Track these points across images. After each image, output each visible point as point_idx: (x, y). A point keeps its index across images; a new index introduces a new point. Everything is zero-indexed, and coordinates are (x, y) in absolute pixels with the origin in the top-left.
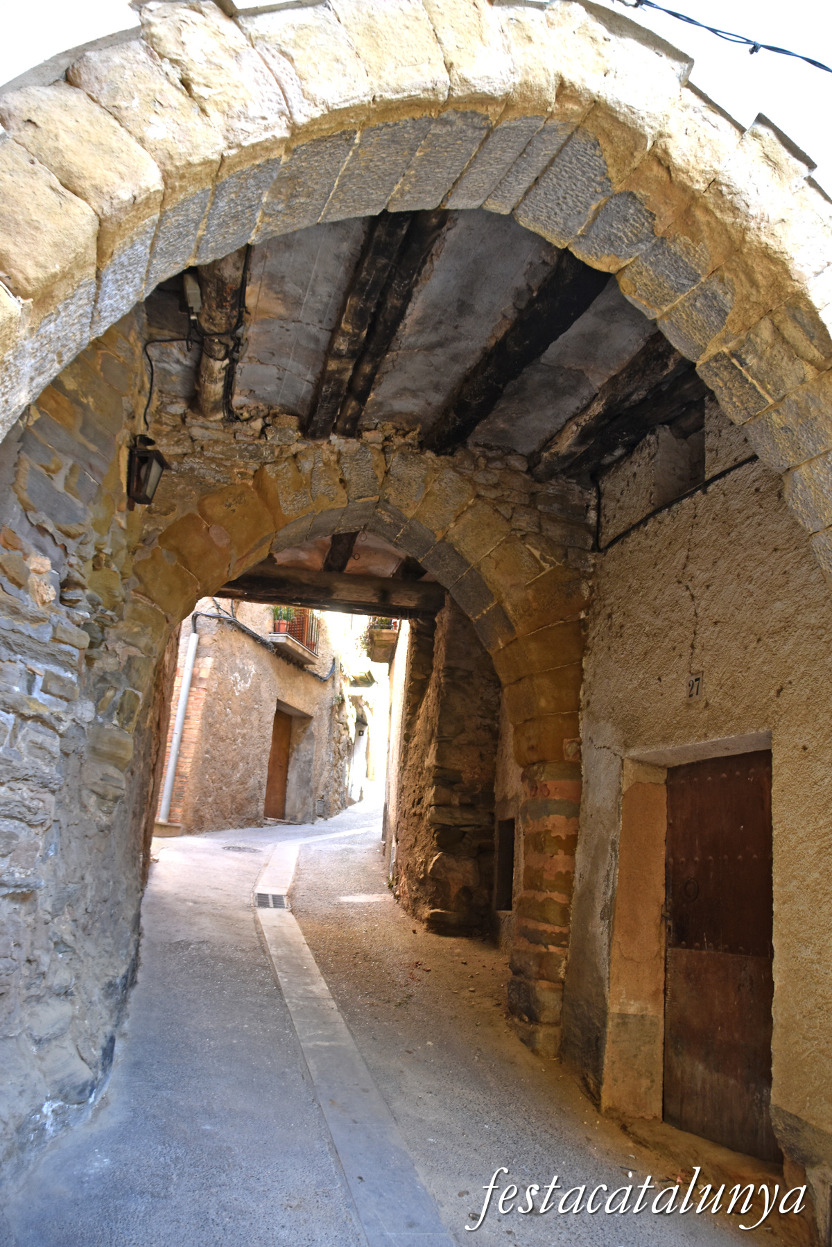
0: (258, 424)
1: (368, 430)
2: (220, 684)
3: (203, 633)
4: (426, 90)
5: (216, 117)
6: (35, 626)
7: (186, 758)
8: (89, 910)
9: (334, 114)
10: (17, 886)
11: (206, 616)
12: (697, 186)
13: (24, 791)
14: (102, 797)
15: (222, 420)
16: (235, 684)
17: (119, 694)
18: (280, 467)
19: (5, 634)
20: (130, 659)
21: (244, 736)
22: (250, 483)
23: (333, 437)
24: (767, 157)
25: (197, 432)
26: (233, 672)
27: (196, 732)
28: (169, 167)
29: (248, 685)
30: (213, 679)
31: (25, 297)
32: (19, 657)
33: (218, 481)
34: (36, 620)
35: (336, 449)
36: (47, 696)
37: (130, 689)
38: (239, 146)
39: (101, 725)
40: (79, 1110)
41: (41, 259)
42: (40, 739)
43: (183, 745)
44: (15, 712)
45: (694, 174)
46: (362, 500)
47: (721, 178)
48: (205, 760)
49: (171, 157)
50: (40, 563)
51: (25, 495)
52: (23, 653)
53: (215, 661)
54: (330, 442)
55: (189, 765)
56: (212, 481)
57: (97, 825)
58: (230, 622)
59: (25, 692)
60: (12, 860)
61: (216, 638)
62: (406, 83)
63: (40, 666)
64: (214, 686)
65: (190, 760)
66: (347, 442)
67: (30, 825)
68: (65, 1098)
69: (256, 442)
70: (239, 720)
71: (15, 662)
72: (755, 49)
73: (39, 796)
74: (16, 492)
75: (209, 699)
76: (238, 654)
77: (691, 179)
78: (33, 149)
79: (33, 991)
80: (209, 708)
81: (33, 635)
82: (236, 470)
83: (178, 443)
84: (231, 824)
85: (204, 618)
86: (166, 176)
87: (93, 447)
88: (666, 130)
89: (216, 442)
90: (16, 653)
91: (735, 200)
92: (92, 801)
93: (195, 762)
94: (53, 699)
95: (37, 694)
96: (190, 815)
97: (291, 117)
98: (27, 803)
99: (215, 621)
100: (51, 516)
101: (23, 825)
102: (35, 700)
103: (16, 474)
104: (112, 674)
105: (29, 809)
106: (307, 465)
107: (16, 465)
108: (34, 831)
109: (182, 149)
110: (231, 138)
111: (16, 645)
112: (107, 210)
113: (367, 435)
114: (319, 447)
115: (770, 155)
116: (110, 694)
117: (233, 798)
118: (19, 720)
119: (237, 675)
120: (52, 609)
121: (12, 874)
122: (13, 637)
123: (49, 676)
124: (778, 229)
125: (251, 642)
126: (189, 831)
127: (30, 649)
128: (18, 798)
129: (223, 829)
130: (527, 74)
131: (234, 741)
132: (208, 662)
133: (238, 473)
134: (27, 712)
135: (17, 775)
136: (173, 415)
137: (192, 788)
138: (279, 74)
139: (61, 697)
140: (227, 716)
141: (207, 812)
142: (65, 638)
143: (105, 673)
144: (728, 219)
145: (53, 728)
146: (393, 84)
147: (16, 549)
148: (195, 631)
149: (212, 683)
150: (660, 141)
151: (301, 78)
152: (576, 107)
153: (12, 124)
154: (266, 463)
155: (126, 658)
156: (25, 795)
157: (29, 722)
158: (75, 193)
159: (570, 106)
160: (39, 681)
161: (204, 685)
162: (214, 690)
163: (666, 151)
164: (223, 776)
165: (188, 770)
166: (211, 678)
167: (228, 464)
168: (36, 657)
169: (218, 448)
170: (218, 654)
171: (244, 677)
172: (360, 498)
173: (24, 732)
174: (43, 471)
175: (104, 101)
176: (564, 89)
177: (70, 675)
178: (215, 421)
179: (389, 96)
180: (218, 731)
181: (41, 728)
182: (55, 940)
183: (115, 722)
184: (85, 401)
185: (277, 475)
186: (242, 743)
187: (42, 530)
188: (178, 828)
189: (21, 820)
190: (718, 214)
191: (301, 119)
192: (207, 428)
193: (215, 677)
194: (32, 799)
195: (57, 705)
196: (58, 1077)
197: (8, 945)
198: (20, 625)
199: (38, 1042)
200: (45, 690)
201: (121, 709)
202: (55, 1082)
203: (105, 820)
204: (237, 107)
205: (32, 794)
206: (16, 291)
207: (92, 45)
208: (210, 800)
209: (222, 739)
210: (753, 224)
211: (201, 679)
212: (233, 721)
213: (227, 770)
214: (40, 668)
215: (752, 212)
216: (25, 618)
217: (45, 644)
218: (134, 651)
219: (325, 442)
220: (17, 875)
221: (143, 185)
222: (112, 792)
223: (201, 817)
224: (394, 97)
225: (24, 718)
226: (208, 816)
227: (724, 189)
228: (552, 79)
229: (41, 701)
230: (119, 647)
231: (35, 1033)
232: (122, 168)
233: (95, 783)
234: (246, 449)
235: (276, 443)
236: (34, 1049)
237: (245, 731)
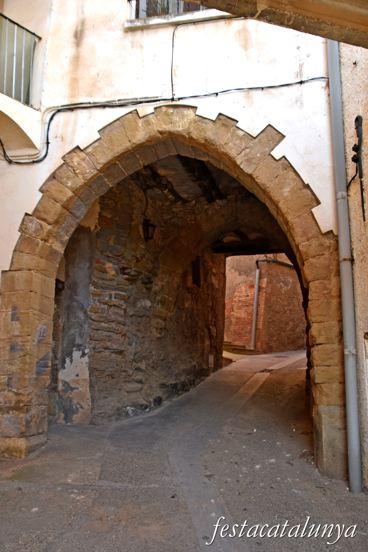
0: (194, 202)
1: (230, 195)
2: (272, 289)
3: (261, 268)
4: (124, 150)
5: (80, 176)
6: (111, 282)
7: (260, 322)
8: (155, 362)
9: (105, 164)
10: (115, 350)
11: (262, 261)
12: (202, 142)
13: (113, 325)
14: (157, 329)
15: (182, 204)
16: (281, 287)
17: (160, 297)
18: (201, 215)
19: (101, 285)
20: (162, 286)
21: (290, 310)
22: (193, 222)
23: (217, 201)
24: (224, 124)
25: (174, 210)
26: (279, 283)
27: (262, 311)
28: (73, 190)
29: (289, 287)
30: (268, 287)
31: (52, 224)
32: (107, 290)
33: (183, 224)
34: (111, 280)
35: (219, 204)
36: (117, 300)
37: (163, 295)
38: (87, 179)
39: (156, 307)
40: (141, 412)
41: (52, 217)
42: (116, 311)
43: (259, 317)
44: (107, 304)
45: (200, 140)
46: (229, 220)
47: (207, 138)
48: (269, 322)
49: (73, 188)
50: (109, 265)
51: (100, 249)
52: (108, 289)
53: (268, 279)
54: (217, 203)
55: (261, 325)
56: (181, 224)
57: (156, 337)
58: (273, 262)
59: (109, 299)
60: (112, 342)
61: (267, 269)
62: (119, 150)
63: (113, 292)
64: (269, 290)
65: (262, 322)
66: (222, 201)
67: (117, 334)
68: (136, 407)
69: (193, 208)
70: (286, 303)
71: (106, 292)
72: (217, 94)
73: (119, 326)
74: (97, 249)
75: (267, 296)
76: (280, 275)
77: (200, 141)
78: (48, 196)
79: (126, 379)
80: (267, 300)
81: (110, 284)
82: (188, 219)
83: (169, 215)
84: (288, 349)
85: (261, 262)
86: (73, 192)
87: (121, 231)
88: (190, 131)
89: (181, 211)
90: (106, 289)
91: (213, 142)
92: (154, 330)
93: (264, 323)
94: (119, 300)
95: (113, 299)
96: (264, 345)
97: (96, 169)
98: (114, 328)
99: (266, 262)
100: (111, 252)
101: (114, 334)
102: (113, 301)
103: (96, 244)
104: (158, 291)
105: (115, 329)
106: (210, 212)
107: (96, 242)
108: (118, 335)
109: (74, 186)
110: (85, 179)
111: (105, 287)
112: (63, 204)
113: (229, 197)
114: (213, 205)
115: (224, 123)
116: (157, 297)
117: (289, 338)
118: (109, 307)
119: (281, 284)
120: (115, 276)
121: (113, 346)
122: (104, 286)
123: (116, 294)
124: (225, 146)
125: (288, 268)
126: (265, 352)
127: (110, 288)
128: (111, 326)
129: (284, 351)
130: (150, 134)
131: (285, 312)
132: (265, 280)
133: (189, 220)
134: (110, 304)
135: (110, 320)
136: (167, 206)
137: (264, 334)
138: (92, 160)
139: (122, 299)
140: (278, 302)
141: (274, 344)
142: (120, 283)
143: (156, 291)
144: (213, 147)
145: (120, 308)
146: (116, 152)
147: (100, 263)
148: (258, 268)
149: (268, 289)
150: (190, 135)
151: (97, 160)
152: (166, 135)
153: (44, 192)
154: (197, 215)
155: (161, 286)
156: (114, 326)
157: (112, 307)
158: (57, 202)
159: (165, 135)
160: (113, 296)
161: (264, 290)
162: (269, 292)
163: (191, 136)
164: (280, 328)
165: (261, 327)
166: (267, 286)
167: (185, 218)
168: (113, 290)
169: (182, 213)
170: (269, 276)
171: (286, 284)
172: (228, 219)
173: (111, 309)
174: (105, 241)
175: (60, 181)
176: (161, 133)
177: (123, 293)
178: (179, 205)
179: (116, 155)
180: (274, 309)
181: (116, 308)
182: (136, 367)
183: (160, 306)
184: (115, 219)
185: (201, 218)
186: (290, 313)
187: (109, 257)
188: (259, 351)
189: (113, 332)
190: (211, 146)
191: (99, 168)
192: (177, 208)
193: (269, 286)
194: (116, 327)
195: (121, 302)
196: (133, 401)
197: (114, 365)
198: (105, 282)
199: (128, 392)
200: (115, 298)
201: (161, 302)
202: (132, 402)
203: (159, 335)
204: (84, 172)
205: (116, 326)
206: (50, 224)
207: (57, 170)
208: (275, 339)
209: (277, 312)
210: (218, 147)
211: (263, 288)
212: (283, 304)
213: (282, 325)
214: (113, 293)
215: (217, 144)
216: (107, 280)
217: (115, 286)
218: (163, 283)
219: (215, 203)
220: (114, 347)
221: (68, 196)
222: (159, 327)
223: (270, 346)
224: (118, 155)
225: (111, 306)
226: (274, 346)
227: (209, 141)
228: (156, 132)
229: (114, 301)
230: (159, 283)
231: (126, 390)
232: (64, 194)
233: (155, 325)
234: (190, 212)
235: (199, 207)
236: (126, 394)
237: (290, 308)
